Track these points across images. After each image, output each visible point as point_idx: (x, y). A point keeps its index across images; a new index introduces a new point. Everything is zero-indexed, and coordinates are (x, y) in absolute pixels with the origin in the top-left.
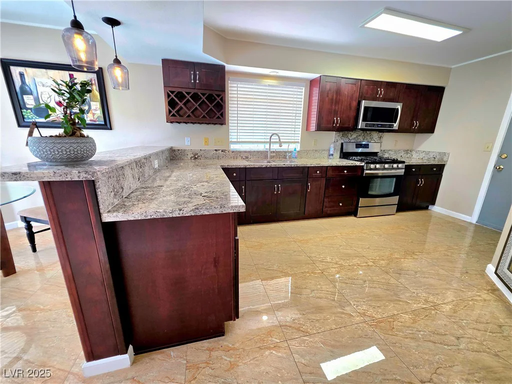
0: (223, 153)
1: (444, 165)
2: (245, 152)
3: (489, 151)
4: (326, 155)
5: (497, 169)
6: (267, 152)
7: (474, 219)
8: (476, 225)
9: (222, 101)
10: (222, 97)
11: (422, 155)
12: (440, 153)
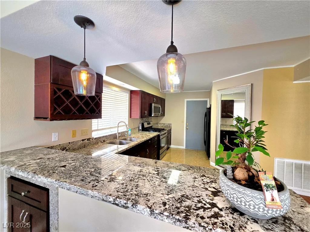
0: (88, 141)
1: (171, 129)
2: (103, 137)
3: (183, 122)
4: (138, 130)
5: (187, 129)
6: (116, 134)
7: (184, 147)
8: (185, 149)
9: (100, 101)
10: (100, 98)
11: (162, 125)
12: (169, 124)
